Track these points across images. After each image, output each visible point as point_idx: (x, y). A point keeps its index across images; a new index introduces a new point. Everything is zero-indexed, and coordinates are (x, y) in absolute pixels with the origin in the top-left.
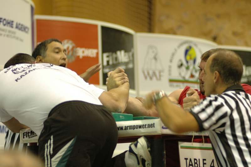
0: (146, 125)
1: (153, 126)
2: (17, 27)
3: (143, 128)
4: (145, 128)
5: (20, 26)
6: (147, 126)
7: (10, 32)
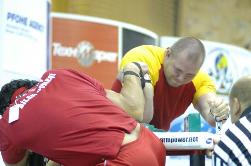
0: (187, 138)
1: (196, 140)
2: (31, 25)
3: (183, 141)
4: (187, 141)
5: (34, 24)
6: (188, 140)
7: (23, 30)
